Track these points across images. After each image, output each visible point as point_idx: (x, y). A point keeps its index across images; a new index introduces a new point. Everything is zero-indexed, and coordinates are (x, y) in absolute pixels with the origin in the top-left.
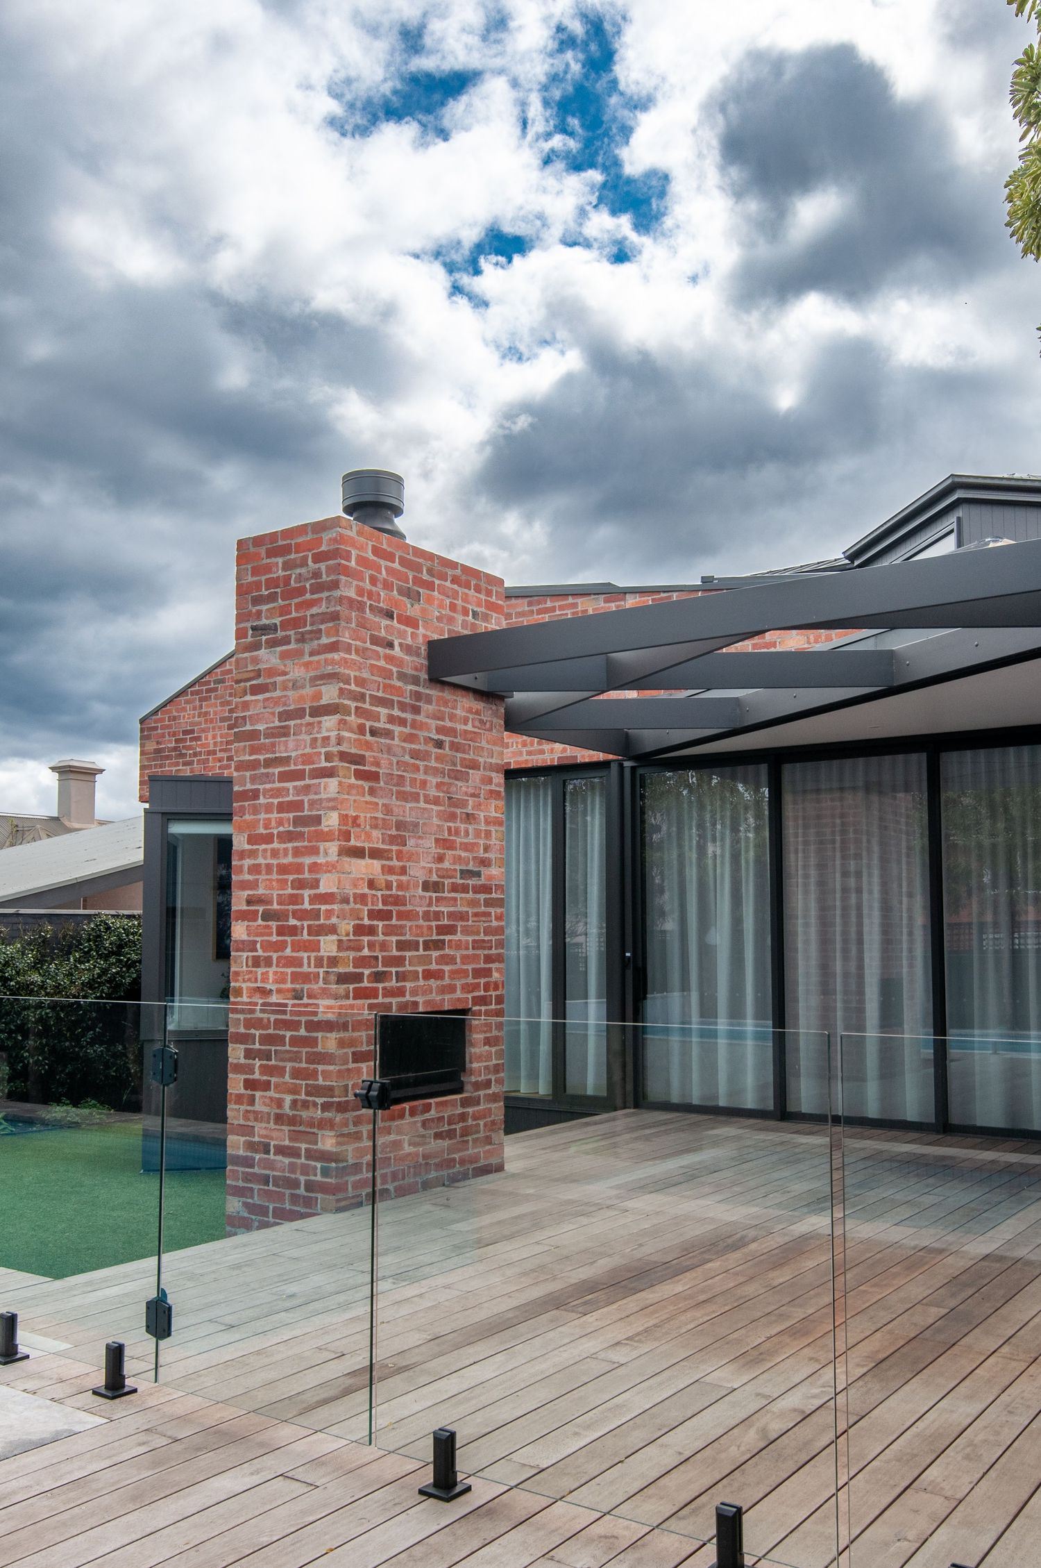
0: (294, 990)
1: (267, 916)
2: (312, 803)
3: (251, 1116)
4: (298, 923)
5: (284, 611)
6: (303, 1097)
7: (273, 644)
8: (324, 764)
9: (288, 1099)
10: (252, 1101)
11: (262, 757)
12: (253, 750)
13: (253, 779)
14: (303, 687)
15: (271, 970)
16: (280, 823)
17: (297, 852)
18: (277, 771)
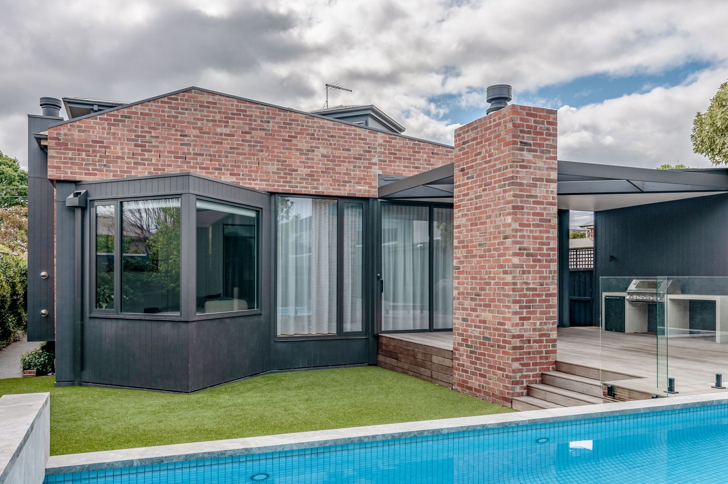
0: (540, 282)
1: (528, 255)
2: (547, 214)
3: (523, 331)
4: (542, 258)
5: (534, 139)
6: (545, 321)
7: (530, 151)
8: (551, 200)
9: (538, 322)
10: (523, 325)
11: (525, 194)
12: (521, 190)
13: (521, 202)
14: (543, 170)
15: (530, 275)
16: (534, 220)
17: (541, 232)
18: (532, 200)
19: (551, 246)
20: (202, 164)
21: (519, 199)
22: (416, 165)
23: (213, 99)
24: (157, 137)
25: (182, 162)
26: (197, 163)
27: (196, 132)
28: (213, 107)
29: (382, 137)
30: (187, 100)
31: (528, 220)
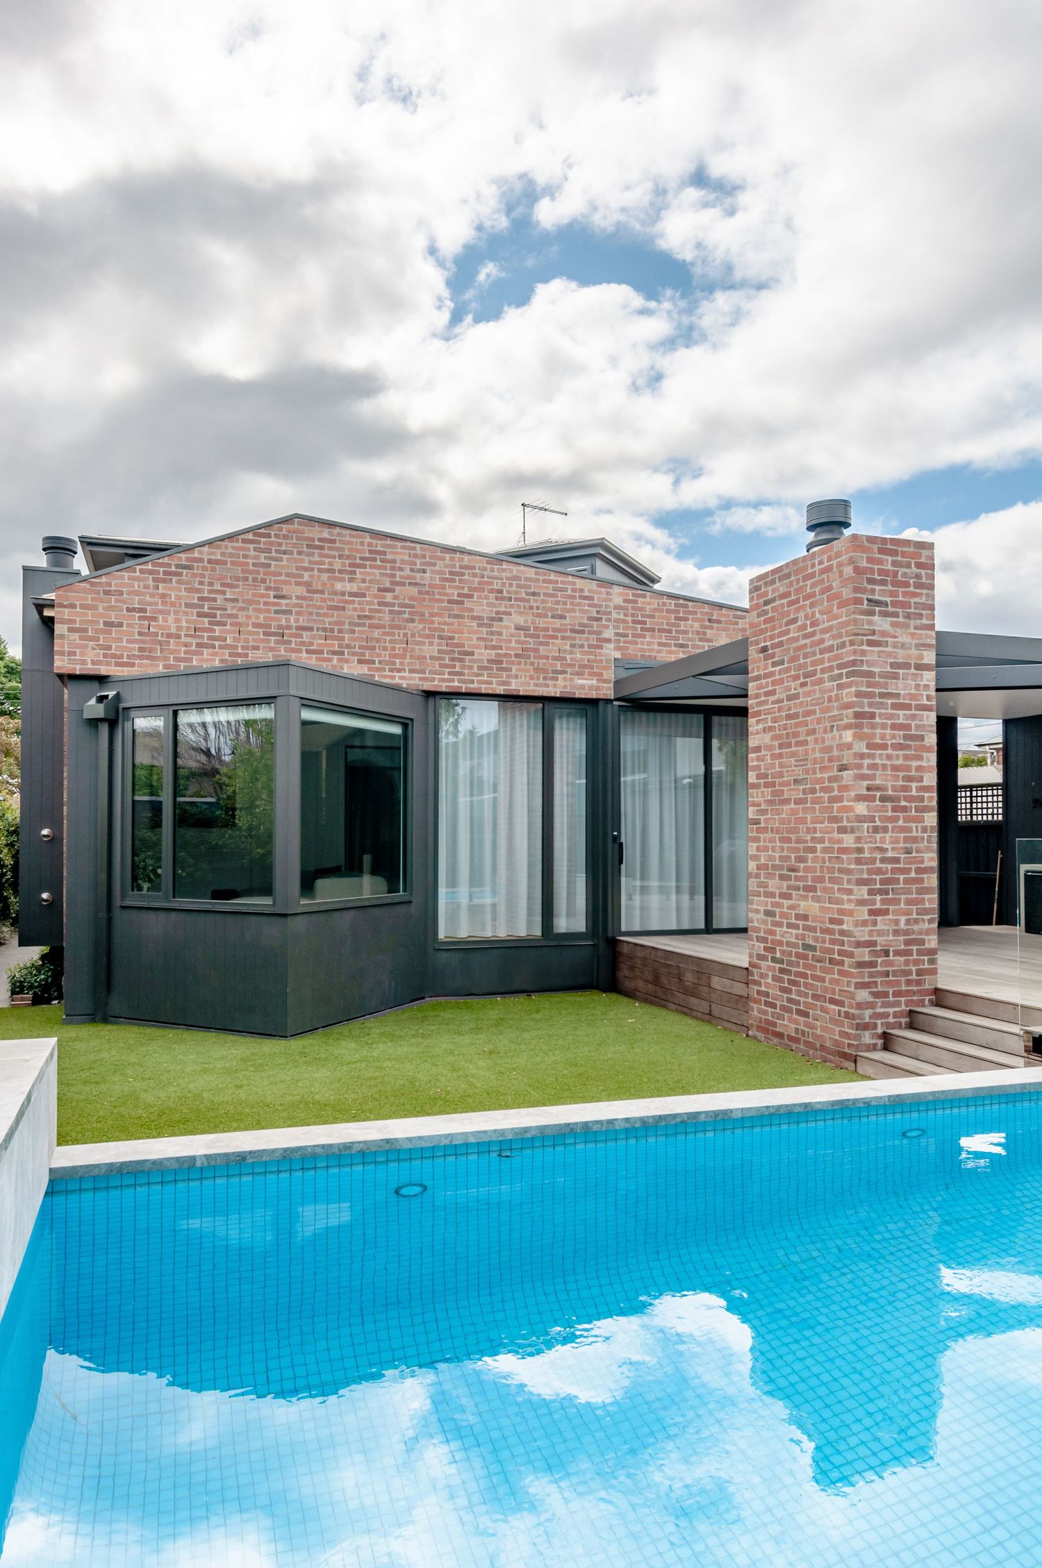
0: (906, 848)
1: (884, 799)
2: (918, 727)
3: (875, 934)
4: (908, 804)
5: (892, 594)
6: (915, 916)
7: (885, 614)
8: (925, 702)
9: (903, 919)
10: (875, 923)
11: (877, 691)
12: (869, 685)
13: (870, 705)
14: (910, 649)
15: (888, 836)
16: (893, 737)
17: (906, 758)
18: (889, 702)
19: (925, 783)
20: (311, 644)
21: (866, 701)
22: (681, 642)
23: (330, 533)
24: (236, 600)
25: (277, 642)
26: (303, 643)
27: (301, 591)
28: (330, 549)
29: (620, 594)
30: (285, 537)
31: (883, 737)
